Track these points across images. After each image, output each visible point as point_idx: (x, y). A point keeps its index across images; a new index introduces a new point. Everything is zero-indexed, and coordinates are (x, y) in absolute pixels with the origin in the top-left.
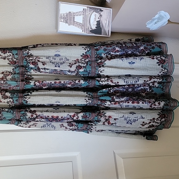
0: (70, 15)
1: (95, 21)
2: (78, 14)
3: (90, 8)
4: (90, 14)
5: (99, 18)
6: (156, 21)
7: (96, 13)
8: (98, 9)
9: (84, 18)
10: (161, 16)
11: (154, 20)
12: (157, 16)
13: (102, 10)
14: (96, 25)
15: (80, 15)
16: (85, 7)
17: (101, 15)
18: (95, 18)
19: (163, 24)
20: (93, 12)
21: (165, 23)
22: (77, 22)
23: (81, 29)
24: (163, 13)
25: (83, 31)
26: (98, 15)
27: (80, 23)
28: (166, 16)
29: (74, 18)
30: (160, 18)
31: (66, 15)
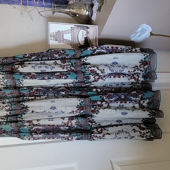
0: (59, 33)
1: (83, 37)
2: (66, 32)
3: (77, 26)
4: (78, 31)
5: (86, 35)
6: (139, 34)
7: (83, 30)
8: (85, 27)
9: (72, 35)
10: (143, 29)
11: (137, 33)
12: (139, 29)
13: (89, 27)
14: (84, 41)
15: (69, 33)
16: (73, 25)
17: (88, 32)
18: (83, 35)
19: (146, 37)
20: (81, 29)
21: (147, 35)
22: (66, 40)
23: (71, 46)
24: (145, 26)
25: (72, 47)
26: (85, 32)
27: (69, 40)
28: (148, 28)
29: (63, 36)
30: (143, 31)
31: (56, 34)
